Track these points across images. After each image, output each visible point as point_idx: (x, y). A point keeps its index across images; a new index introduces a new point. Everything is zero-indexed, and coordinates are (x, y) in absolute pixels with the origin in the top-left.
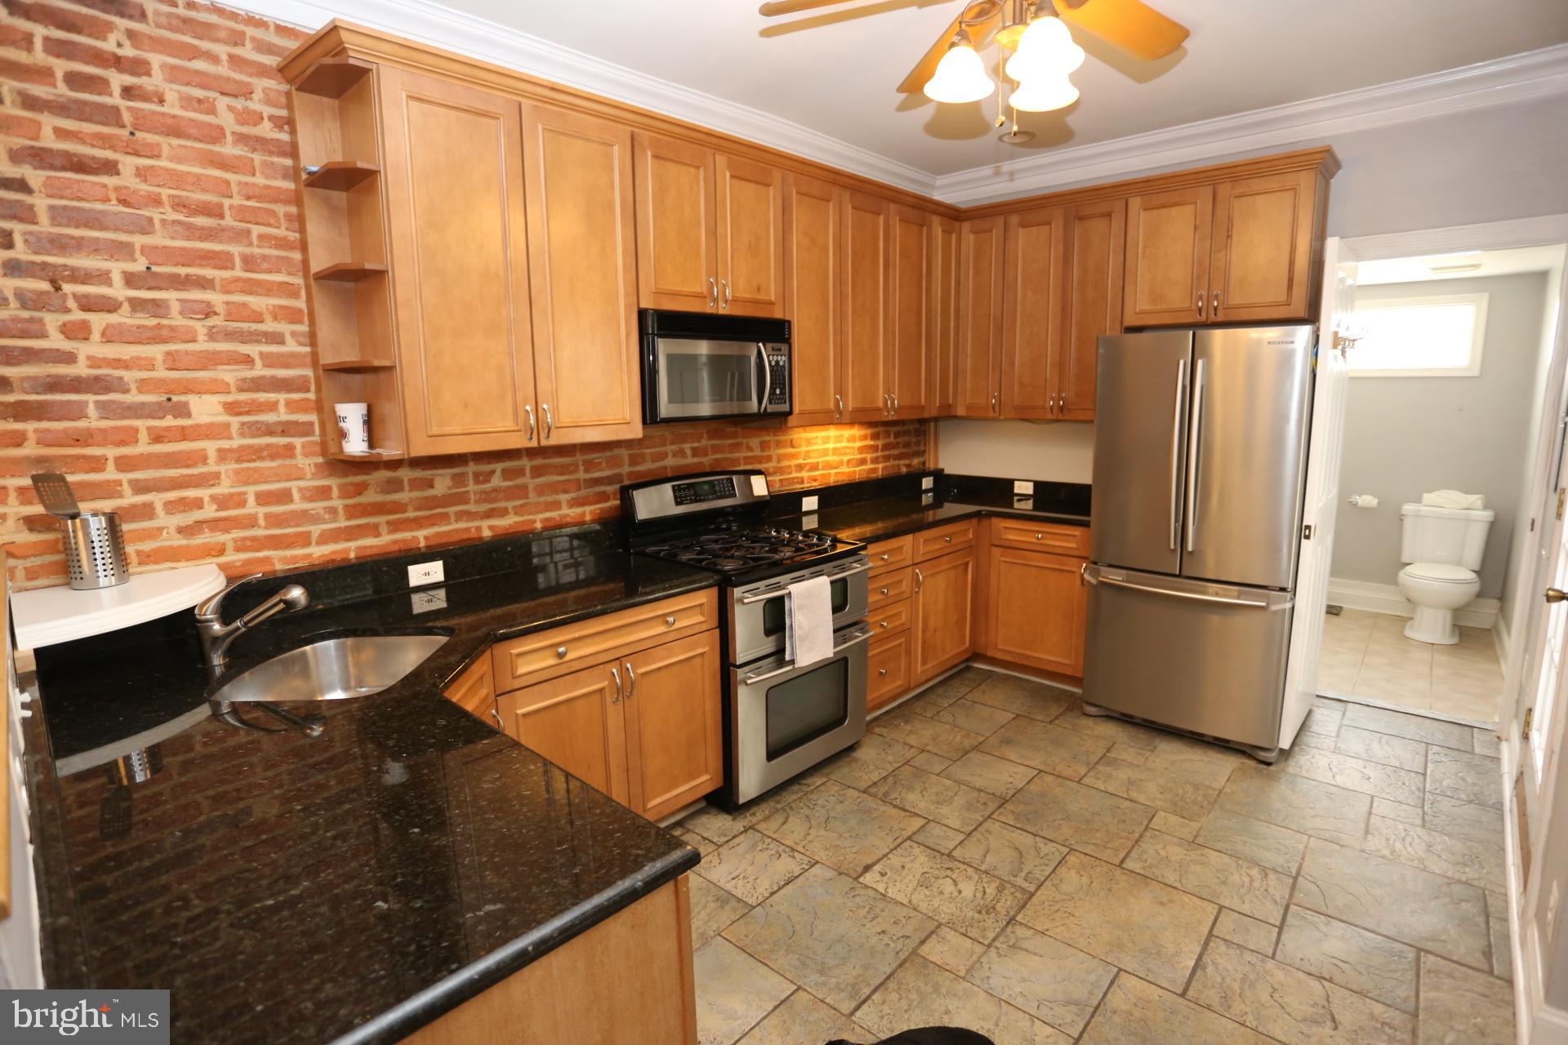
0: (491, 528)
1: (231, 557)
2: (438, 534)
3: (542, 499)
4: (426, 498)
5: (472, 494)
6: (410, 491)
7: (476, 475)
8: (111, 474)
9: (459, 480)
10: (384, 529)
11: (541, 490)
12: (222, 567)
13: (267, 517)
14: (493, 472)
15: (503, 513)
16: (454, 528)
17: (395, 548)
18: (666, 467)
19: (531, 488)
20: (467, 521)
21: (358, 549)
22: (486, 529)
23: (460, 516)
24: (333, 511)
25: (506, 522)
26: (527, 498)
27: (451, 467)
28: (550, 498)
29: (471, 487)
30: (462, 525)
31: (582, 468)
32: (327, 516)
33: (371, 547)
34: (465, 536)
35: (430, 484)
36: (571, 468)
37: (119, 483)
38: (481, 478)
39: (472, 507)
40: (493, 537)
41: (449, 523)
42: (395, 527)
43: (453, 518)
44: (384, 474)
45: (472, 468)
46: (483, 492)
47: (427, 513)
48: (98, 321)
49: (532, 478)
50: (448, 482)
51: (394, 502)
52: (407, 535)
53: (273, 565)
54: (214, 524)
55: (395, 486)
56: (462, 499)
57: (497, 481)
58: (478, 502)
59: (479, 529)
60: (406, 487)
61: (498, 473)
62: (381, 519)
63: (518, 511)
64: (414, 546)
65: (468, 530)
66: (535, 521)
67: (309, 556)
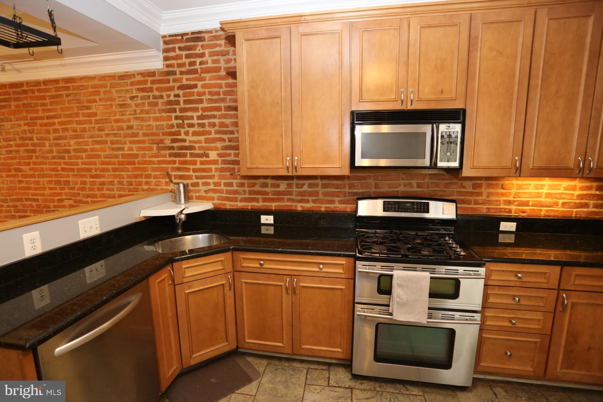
0: (301, 207)
1: (216, 201)
2: (279, 206)
3: (326, 198)
4: (276, 191)
5: (294, 192)
6: (271, 188)
7: (297, 185)
8: (191, 173)
9: (289, 186)
10: (261, 200)
11: (325, 194)
12: (213, 204)
13: (226, 190)
14: (304, 184)
15: (307, 202)
16: (285, 204)
17: (264, 208)
18: (398, 191)
19: (320, 193)
20: (292, 202)
21: (252, 206)
22: (299, 207)
23: (289, 200)
24: (245, 191)
25: (308, 206)
26: (318, 197)
27: (287, 180)
28: (329, 198)
29: (295, 189)
30: (289, 204)
31: (347, 187)
32: (243, 193)
33: (256, 206)
34: (290, 208)
35: (278, 186)
36: (342, 186)
37: (192, 176)
38: (299, 186)
39: (294, 197)
40: (302, 211)
41: (284, 202)
42: (265, 200)
43: (286, 201)
44: (263, 181)
45: (295, 181)
46: (299, 192)
47: (276, 197)
48: (191, 130)
49: (322, 188)
50: (285, 186)
51: (265, 191)
52: (269, 204)
53: (226, 206)
54: (213, 191)
55: (266, 185)
56: (290, 193)
57: (305, 188)
58: (297, 195)
59: (296, 206)
60: (269, 186)
61: (307, 185)
62: (260, 197)
63: (314, 201)
64: (271, 208)
65: (291, 206)
66: (321, 207)
67: (237, 205)
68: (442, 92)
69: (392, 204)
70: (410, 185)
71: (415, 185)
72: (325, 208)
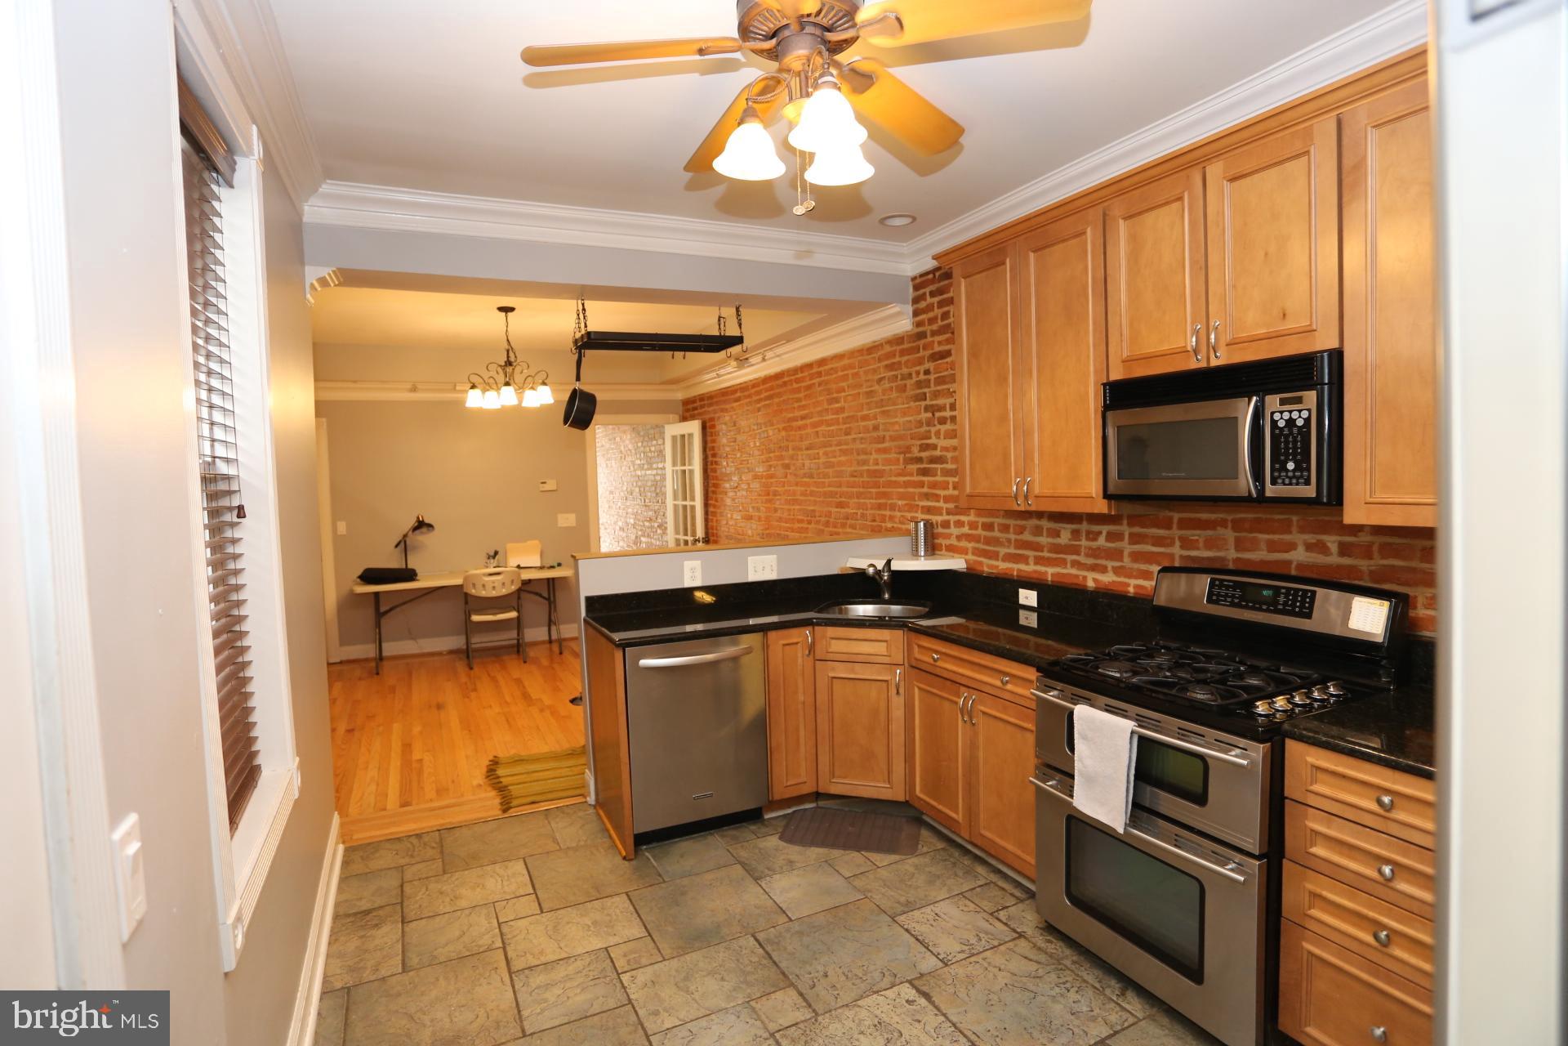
0: (1095, 580)
1: (970, 557)
2: (1058, 574)
3: (1136, 566)
4: (1054, 544)
5: (1083, 548)
6: (1047, 537)
7: (1088, 533)
8: (941, 504)
9: (1076, 534)
10: (1031, 561)
11: (1136, 557)
12: (967, 561)
13: (985, 537)
14: (1100, 533)
15: (1104, 570)
17: (1035, 576)
19: (1126, 554)
20: (1078, 569)
22: (1091, 580)
23: (1075, 564)
24: (1009, 541)
25: (1108, 578)
26: (1122, 561)
27: (1072, 523)
28: (1144, 567)
29: (1084, 542)
30: (1074, 571)
31: (1178, 544)
32: (1006, 544)
33: (1024, 571)
34: (1075, 581)
35: (1057, 534)
36: (1169, 541)
37: (942, 508)
38: (1091, 536)
39: (1082, 559)
40: (1095, 588)
41: (1066, 568)
42: (1039, 561)
43: (1069, 565)
44: (1034, 522)
45: (1084, 526)
46: (1090, 548)
47: (1054, 556)
48: (943, 428)
49: (1130, 544)
50: (1069, 536)
51: (1038, 543)
52: (1042, 569)
53: (983, 567)
54: (969, 538)
55: (1038, 531)
56: (1075, 550)
57: (1101, 541)
58: (1087, 555)
59: (1085, 578)
60: (1045, 534)
61: (1104, 534)
62: (1031, 553)
63: (1116, 571)
64: (1044, 578)
65: (1077, 576)
66: (1129, 585)
67: (997, 567)
68: (1284, 315)
69: (1227, 587)
70: (1322, 548)
71: (1334, 548)
72: (1136, 587)
